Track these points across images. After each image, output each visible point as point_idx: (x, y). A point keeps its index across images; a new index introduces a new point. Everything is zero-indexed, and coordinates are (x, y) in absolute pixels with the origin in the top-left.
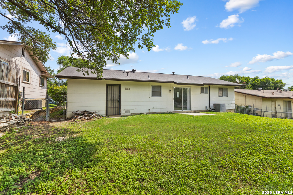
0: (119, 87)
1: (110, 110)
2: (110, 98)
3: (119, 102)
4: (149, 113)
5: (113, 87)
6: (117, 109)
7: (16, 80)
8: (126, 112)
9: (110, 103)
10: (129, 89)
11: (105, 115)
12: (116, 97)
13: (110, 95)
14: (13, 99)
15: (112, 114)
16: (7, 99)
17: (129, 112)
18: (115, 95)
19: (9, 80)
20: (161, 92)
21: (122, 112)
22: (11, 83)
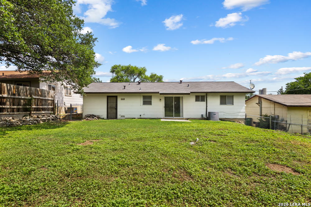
0: (116, 98)
1: (110, 115)
2: (110, 106)
3: (116, 109)
4: (140, 118)
5: (111, 98)
6: (114, 114)
7: (53, 97)
8: (122, 116)
9: (110, 109)
10: (124, 99)
11: (106, 118)
12: (114, 105)
13: (110, 104)
14: (52, 107)
15: (111, 118)
16: (48, 107)
17: (124, 116)
18: (113, 104)
19: (49, 97)
20: (151, 101)
21: (119, 117)
22: (50, 99)
